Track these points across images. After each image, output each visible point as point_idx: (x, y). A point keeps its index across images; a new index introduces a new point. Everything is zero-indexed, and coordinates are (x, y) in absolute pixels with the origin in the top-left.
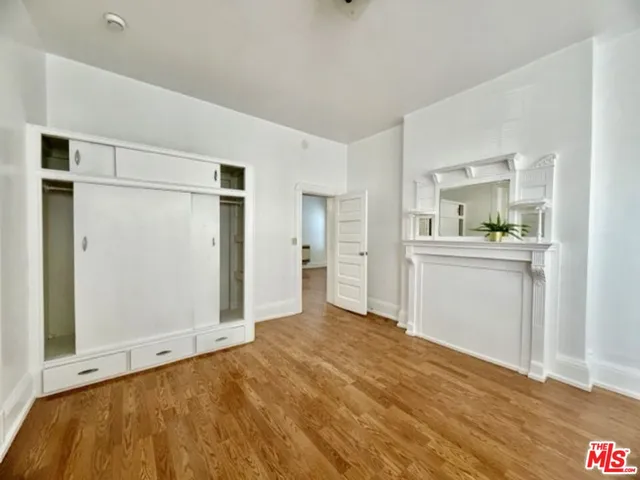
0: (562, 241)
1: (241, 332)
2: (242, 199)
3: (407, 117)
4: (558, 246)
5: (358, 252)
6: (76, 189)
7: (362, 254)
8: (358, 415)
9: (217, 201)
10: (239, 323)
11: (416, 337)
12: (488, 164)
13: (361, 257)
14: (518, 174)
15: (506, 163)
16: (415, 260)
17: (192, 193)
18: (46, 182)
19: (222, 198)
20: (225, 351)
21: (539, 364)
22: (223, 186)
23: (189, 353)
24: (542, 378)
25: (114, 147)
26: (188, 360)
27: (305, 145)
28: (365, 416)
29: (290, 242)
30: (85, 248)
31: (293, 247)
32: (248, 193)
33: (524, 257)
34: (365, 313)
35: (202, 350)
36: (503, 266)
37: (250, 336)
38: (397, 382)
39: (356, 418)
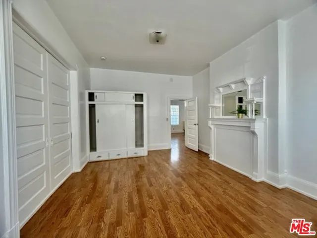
0: (268, 117)
1: (143, 152)
2: (142, 105)
3: (211, 63)
4: (266, 119)
5: (194, 123)
6: (96, 106)
7: (195, 125)
8: (166, 177)
9: (134, 106)
10: (142, 148)
11: (213, 161)
12: (238, 83)
13: (194, 126)
14: (250, 87)
15: (243, 82)
16: (212, 127)
17: (126, 104)
18: (90, 105)
19: (136, 105)
20: (137, 157)
21: (256, 174)
22: (136, 101)
23: (125, 156)
24: (258, 180)
25: (104, 93)
26: (125, 158)
27: (171, 80)
28: (168, 178)
29: (166, 120)
30: (98, 122)
31: (167, 122)
32: (144, 103)
33: (247, 125)
34: (197, 151)
35: (130, 156)
36: (243, 129)
37: (146, 154)
38: (188, 172)
39: (164, 178)
